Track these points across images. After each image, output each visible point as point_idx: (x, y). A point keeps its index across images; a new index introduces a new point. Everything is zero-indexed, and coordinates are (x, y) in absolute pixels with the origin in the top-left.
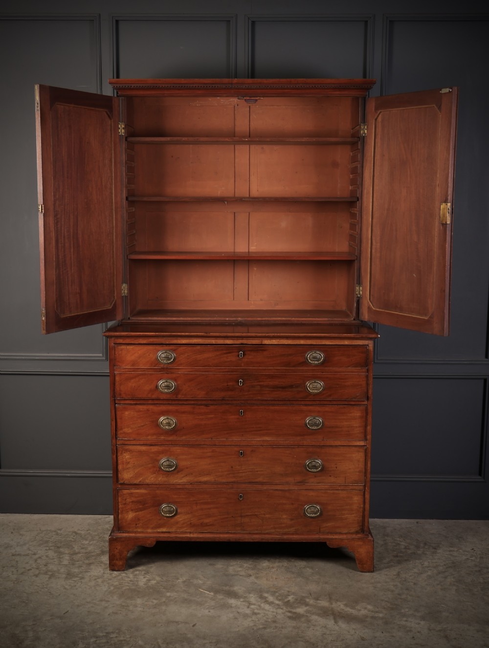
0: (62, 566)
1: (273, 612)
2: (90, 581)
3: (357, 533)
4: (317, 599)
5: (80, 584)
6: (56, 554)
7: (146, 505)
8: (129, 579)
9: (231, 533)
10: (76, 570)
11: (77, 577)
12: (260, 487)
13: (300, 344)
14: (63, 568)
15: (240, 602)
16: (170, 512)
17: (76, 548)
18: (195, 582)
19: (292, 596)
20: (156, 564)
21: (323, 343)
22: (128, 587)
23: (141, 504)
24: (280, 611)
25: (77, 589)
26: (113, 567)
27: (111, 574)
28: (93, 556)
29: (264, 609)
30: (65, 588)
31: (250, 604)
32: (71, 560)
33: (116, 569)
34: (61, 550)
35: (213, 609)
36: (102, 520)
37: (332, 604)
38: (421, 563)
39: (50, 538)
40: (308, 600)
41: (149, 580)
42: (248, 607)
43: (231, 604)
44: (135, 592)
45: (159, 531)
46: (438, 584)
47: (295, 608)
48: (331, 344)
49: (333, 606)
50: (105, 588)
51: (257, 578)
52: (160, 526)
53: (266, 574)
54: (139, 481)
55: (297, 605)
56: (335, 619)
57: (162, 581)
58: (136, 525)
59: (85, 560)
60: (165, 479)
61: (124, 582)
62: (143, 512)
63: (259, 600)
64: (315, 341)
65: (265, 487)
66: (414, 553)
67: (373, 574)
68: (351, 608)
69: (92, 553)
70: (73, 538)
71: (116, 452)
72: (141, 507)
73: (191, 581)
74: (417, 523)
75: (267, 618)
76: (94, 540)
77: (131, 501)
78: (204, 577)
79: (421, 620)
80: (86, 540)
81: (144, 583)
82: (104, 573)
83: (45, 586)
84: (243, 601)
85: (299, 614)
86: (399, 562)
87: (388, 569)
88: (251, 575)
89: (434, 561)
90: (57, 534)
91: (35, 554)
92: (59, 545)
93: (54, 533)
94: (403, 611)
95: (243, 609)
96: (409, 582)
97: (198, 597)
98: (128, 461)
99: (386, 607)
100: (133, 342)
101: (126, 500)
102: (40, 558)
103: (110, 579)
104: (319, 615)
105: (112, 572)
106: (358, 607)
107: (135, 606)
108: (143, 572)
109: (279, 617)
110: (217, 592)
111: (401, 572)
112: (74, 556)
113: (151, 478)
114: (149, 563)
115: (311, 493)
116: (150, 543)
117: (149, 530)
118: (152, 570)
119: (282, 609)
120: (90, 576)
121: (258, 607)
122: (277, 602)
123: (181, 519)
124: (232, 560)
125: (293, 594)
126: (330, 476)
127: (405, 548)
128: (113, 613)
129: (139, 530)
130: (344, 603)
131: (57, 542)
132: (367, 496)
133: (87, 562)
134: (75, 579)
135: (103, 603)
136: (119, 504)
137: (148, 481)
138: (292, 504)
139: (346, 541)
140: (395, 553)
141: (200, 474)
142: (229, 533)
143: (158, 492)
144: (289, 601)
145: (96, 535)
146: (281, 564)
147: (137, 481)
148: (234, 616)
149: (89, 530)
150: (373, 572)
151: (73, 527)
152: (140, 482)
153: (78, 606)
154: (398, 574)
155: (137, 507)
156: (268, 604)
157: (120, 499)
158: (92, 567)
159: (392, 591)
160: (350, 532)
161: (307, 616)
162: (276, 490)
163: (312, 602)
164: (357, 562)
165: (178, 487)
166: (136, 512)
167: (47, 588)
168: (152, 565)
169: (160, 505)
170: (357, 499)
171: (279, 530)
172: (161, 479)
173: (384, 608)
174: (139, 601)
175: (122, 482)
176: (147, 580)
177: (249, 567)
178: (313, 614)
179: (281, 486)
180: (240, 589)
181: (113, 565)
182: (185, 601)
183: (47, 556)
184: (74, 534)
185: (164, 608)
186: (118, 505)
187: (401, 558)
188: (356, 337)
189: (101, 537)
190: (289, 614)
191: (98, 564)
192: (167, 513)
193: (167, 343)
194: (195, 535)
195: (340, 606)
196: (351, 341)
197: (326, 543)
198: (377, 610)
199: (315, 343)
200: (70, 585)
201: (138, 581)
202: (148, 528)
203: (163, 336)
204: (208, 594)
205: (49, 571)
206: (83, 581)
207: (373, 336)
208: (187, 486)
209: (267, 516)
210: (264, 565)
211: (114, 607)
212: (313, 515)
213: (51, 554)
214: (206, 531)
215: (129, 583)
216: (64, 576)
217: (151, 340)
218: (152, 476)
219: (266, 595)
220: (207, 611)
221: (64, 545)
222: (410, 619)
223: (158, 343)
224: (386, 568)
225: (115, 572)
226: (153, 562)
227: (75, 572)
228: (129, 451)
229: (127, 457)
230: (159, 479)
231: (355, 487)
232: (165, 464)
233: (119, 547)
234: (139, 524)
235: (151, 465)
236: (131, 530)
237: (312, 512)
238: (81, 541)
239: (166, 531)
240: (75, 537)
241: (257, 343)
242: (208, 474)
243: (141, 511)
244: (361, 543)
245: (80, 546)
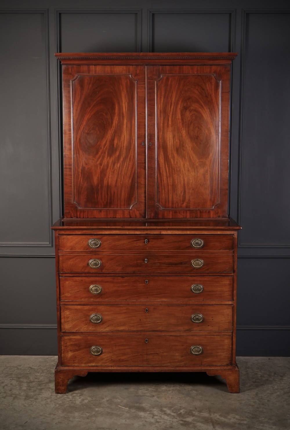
0: (22, 391)
1: (170, 421)
2: (42, 401)
3: (227, 365)
4: (200, 412)
5: (35, 403)
6: (18, 383)
7: (81, 347)
8: (69, 399)
10: (32, 394)
11: (33, 398)
12: (160, 334)
13: (187, 234)
14: (23, 392)
15: (147, 414)
16: (98, 352)
17: (32, 378)
18: (115, 400)
19: (183, 410)
20: (88, 388)
21: (203, 233)
22: (68, 405)
23: (77, 346)
24: (175, 420)
25: (33, 406)
26: (58, 391)
27: (56, 396)
28: (43, 383)
29: (163, 419)
30: (25, 406)
31: (154, 415)
32: (28, 386)
33: (60, 392)
34: (21, 380)
35: (128, 419)
36: (49, 359)
37: (211, 415)
38: (272, 387)
39: (13, 372)
40: (194, 412)
41: (83, 400)
42: (153, 418)
43: (141, 415)
44: (74, 408)
45: (89, 365)
46: (284, 401)
47: (186, 418)
48: (208, 233)
49: (212, 416)
50: (52, 406)
51: (158, 397)
52: (91, 362)
53: (165, 395)
54: (76, 330)
55: (186, 416)
56: (213, 425)
57: (92, 401)
58: (74, 361)
60: (94, 329)
61: (66, 401)
62: (78, 352)
63: (160, 412)
64: (197, 232)
65: (163, 334)
66: (268, 380)
67: (239, 394)
68: (224, 418)
69: (43, 381)
70: (29, 372)
71: (59, 310)
72: (77, 348)
73: (112, 400)
74: (269, 359)
75: (166, 425)
76: (44, 373)
77: (70, 344)
78: (121, 397)
79: (273, 426)
80: (38, 373)
81: (80, 402)
82: (51, 395)
83: (11, 405)
84: (149, 414)
85: (188, 422)
86: (257, 386)
87: (249, 391)
88: (154, 396)
89: (281, 385)
90: (18, 369)
91: (2, 383)
92: (19, 376)
93: (16, 368)
94: (260, 419)
95: (149, 419)
96: (264, 400)
97: (118, 411)
98: (68, 316)
99: (248, 416)
100: (71, 233)
101: (66, 343)
102: (6, 385)
103: (56, 399)
104: (202, 422)
105: (57, 395)
106: (229, 417)
107: (74, 418)
108: (79, 395)
109: (174, 424)
110: (130, 407)
111: (259, 393)
112: (30, 384)
113: (84, 328)
114: (82, 388)
115: (196, 338)
116: (84, 374)
118: (85, 393)
119: (176, 419)
120: (42, 397)
121: (160, 418)
122: (173, 414)
123: (105, 357)
124: (140, 386)
125: (184, 408)
126: (208, 326)
127: (261, 376)
128: (59, 422)
129: (76, 365)
130: (220, 414)
131: (18, 375)
132: (234, 340)
133: (39, 387)
134: (31, 400)
135: (52, 416)
136: (62, 346)
137: (82, 330)
138: (182, 345)
139: (220, 371)
140: (254, 380)
141: (118, 325)
142: (139, 366)
143: (89, 338)
144: (181, 413)
145: (45, 369)
146: (175, 388)
147: (74, 331)
148: (143, 424)
149: (40, 366)
150: (239, 393)
151: (29, 364)
152: (76, 331)
153: (34, 418)
154: (257, 394)
155: (74, 349)
156: (166, 415)
157: (62, 343)
158: (43, 391)
159: (253, 406)
160: (223, 364)
161: (194, 423)
162: (171, 336)
163: (197, 414)
164: (228, 386)
165: (103, 334)
166: (73, 352)
167: (12, 406)
168: (85, 390)
169: (91, 347)
170: (227, 342)
171: (173, 364)
172: (91, 329)
173: (247, 417)
174: (77, 414)
175: (64, 331)
176: (82, 400)
177: (153, 391)
178: (198, 422)
179: (174, 333)
180: (147, 405)
181: (58, 390)
182: (108, 414)
183: (11, 384)
184: (30, 369)
185: (94, 419)
186: (61, 347)
187: (258, 383)
188: (225, 229)
190: (181, 422)
191: (47, 389)
192: (95, 353)
193: (95, 233)
194: (115, 368)
195: (217, 416)
196: (222, 231)
197: (206, 372)
198: (242, 419)
199: (197, 233)
200: (28, 404)
201: (75, 400)
202: (82, 363)
203: (92, 229)
204: (125, 409)
205: (13, 394)
206: (37, 401)
207: (237, 228)
208: (109, 334)
209: (165, 354)
210: (163, 388)
211: (59, 418)
212: (196, 353)
213: (14, 382)
214: (122, 365)
215: (69, 402)
216: (24, 397)
217: (84, 232)
218: (85, 326)
219: (165, 409)
220: (124, 420)
221: (23, 376)
222: (265, 425)
223: (88, 233)
224: (248, 390)
225: (59, 395)
226: (86, 387)
227: (31, 395)
228: (69, 309)
229: (67, 313)
230: (90, 329)
231: (225, 333)
232: (94, 318)
233: (62, 377)
234: (76, 360)
235: (84, 319)
236: (70, 365)
237: (196, 351)
238: (35, 373)
239: (95, 365)
240: (30, 371)
241: (157, 233)
242: (123, 325)
243: (77, 351)
244: (230, 373)
245: (34, 377)
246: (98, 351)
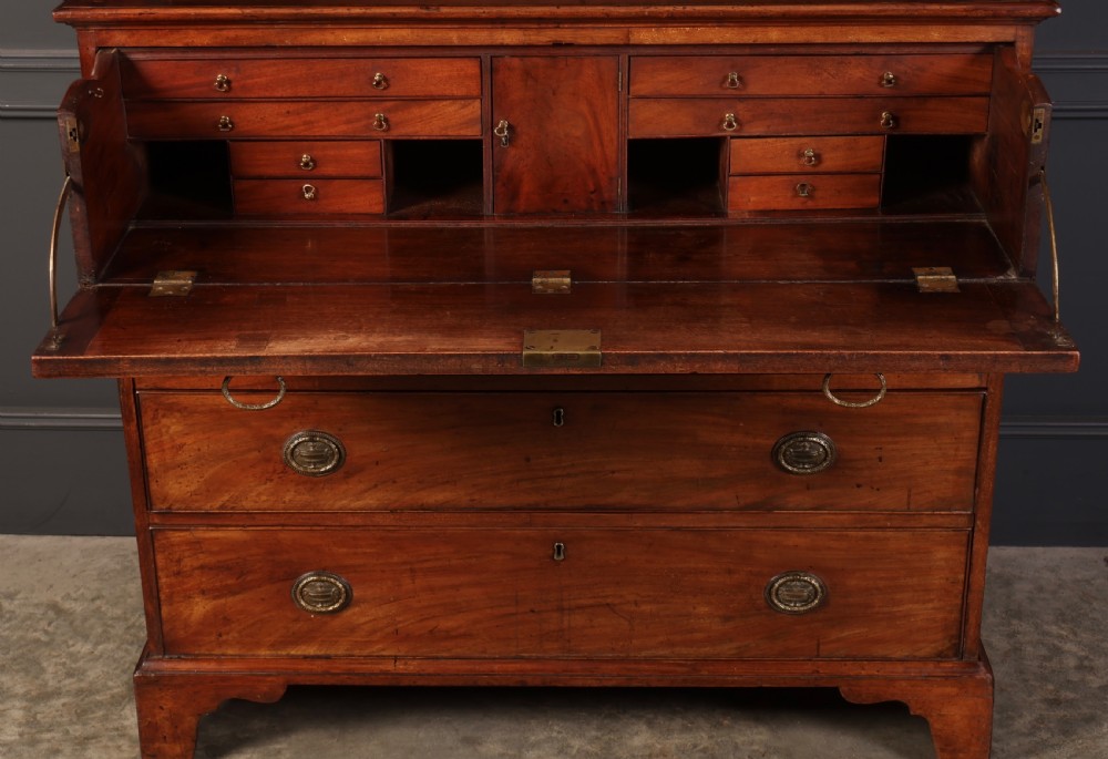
3: (940, 656)
7: (249, 578)
9: (529, 660)
12: (621, 520)
13: (765, 40)
16: (327, 598)
17: (51, 673)
21: (852, 38)
23: (232, 573)
28: (99, 705)
45: (293, 652)
48: (878, 39)
52: (296, 639)
54: (220, 503)
58: (220, 635)
59: (71, 723)
60: (306, 497)
62: (238, 597)
64: (821, 29)
65: (638, 521)
69: (98, 692)
70: (46, 632)
71: (134, 412)
72: (230, 582)
77: (196, 564)
80: (86, 638)
98: (178, 442)
100: (163, 42)
101: (179, 561)
112: (41, 707)
113: (258, 496)
115: (793, 539)
116: (268, 691)
117: (263, 652)
123: (363, 620)
126: (859, 486)
129: (230, 652)
136: (160, 574)
137: (248, 504)
138: (730, 572)
139: (904, 684)
141: (419, 482)
142: (522, 658)
147: (213, 505)
149: (98, 598)
151: (51, 586)
152: (222, 507)
155: (218, 584)
157: (160, 558)
158: (91, 751)
160: (917, 654)
162: (678, 529)
164: (937, 745)
165: (352, 521)
166: (215, 598)
169: (294, 575)
170: (945, 556)
171: (684, 651)
172: (292, 497)
175: (164, 506)
179: (691, 517)
181: (153, 756)
184: (51, 614)
186: (157, 578)
188: (974, 14)
189: (133, 626)
191: (112, 739)
192: (317, 602)
193: (288, 42)
194: (413, 666)
196: (954, 28)
197: (836, 690)
199: (819, 39)
202: (258, 645)
203: (271, 21)
207: (1038, 10)
208: (379, 519)
209: (646, 608)
212: (799, 607)
214: (445, 654)
217: (229, 34)
218: (263, 487)
221: (14, 659)
223: (253, 42)
228: (179, 411)
229: (174, 429)
230: (287, 499)
231: (940, 520)
232: (304, 453)
233: (168, 705)
234: (228, 634)
235: (254, 455)
236: (203, 651)
237: (793, 596)
238: (71, 643)
239: (319, 653)
240: (51, 629)
241: (612, 41)
242: (448, 482)
243: (234, 593)
244: (949, 690)
245: (64, 664)
246: (329, 596)
